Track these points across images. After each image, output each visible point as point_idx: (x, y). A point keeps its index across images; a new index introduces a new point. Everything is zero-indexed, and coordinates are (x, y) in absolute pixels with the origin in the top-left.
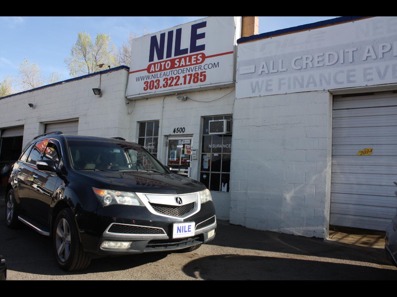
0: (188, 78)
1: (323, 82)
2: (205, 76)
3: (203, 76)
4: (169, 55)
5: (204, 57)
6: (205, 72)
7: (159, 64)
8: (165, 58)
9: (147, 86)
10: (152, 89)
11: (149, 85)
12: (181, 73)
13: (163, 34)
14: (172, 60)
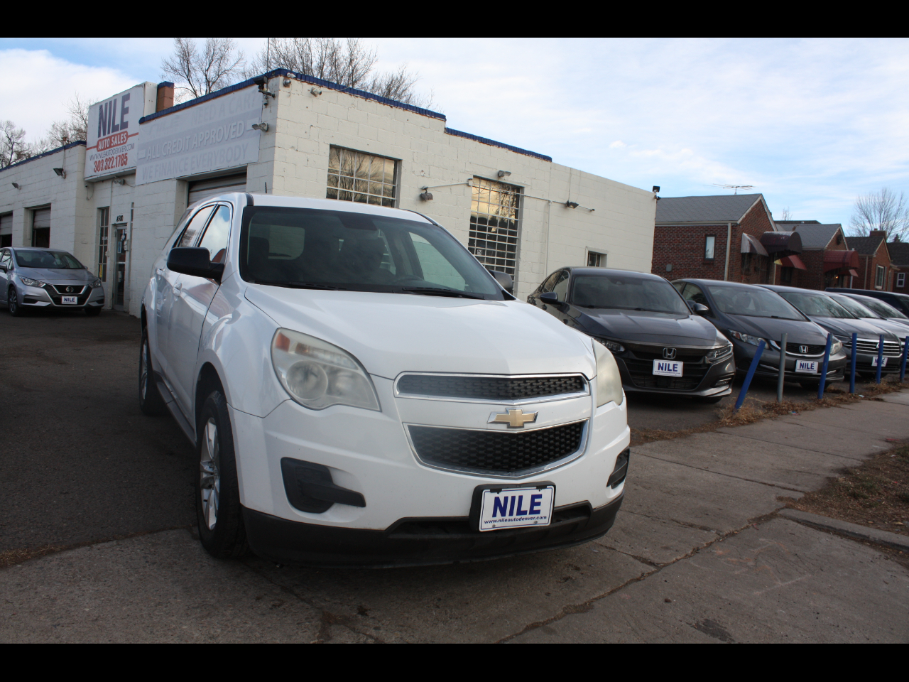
0: (118, 158)
2: (127, 157)
3: (126, 159)
4: (109, 133)
5: (128, 136)
6: (126, 154)
7: (103, 141)
8: (107, 136)
9: (96, 166)
10: (99, 170)
12: (114, 153)
13: (106, 104)
14: (110, 137)
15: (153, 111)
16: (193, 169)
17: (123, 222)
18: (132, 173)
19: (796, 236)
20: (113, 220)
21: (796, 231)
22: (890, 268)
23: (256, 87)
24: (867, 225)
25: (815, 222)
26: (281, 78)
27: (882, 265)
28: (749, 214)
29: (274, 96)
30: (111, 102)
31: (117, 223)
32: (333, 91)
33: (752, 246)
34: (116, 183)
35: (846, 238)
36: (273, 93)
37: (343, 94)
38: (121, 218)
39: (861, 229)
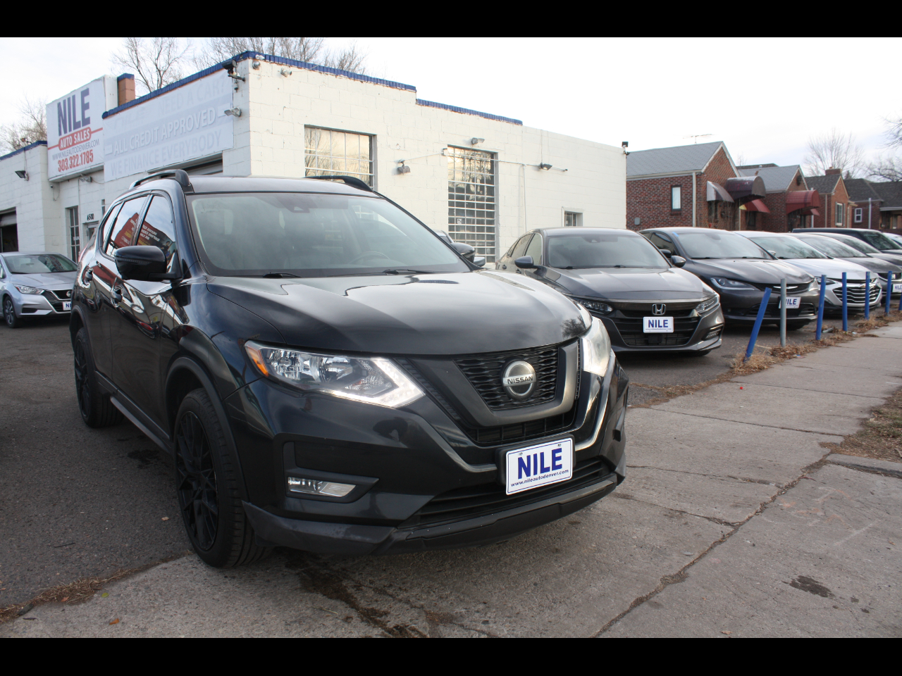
0: (83, 156)
2: (92, 154)
4: (70, 130)
5: (91, 133)
6: (91, 150)
7: (65, 139)
8: (68, 133)
9: (60, 165)
10: (64, 169)
12: (78, 150)
13: (64, 101)
14: (72, 135)
15: (115, 105)
16: (165, 160)
17: (95, 220)
18: (100, 170)
19: (759, 180)
20: (83, 219)
21: (759, 175)
22: (848, 204)
23: (225, 71)
24: (820, 163)
25: (773, 165)
26: (250, 61)
27: (842, 202)
28: (712, 162)
29: (244, 80)
30: (69, 99)
31: (87, 222)
32: (303, 70)
33: (717, 194)
34: (82, 180)
35: (805, 178)
36: (242, 77)
37: (313, 72)
38: (92, 216)
39: (814, 168)
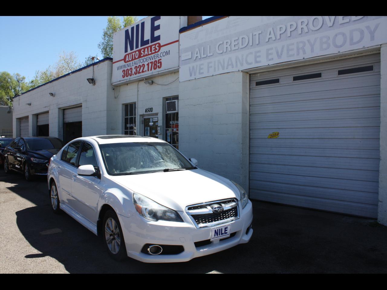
0: (150, 65)
1: (238, 63)
2: (161, 62)
3: (160, 63)
4: (137, 47)
5: (160, 46)
6: (161, 59)
7: (131, 54)
8: (135, 50)
9: (124, 73)
10: (128, 76)
11: (125, 73)
12: (145, 61)
13: (133, 28)
14: (139, 51)
17: (153, 112)
20: (140, 112)
31: (145, 113)
38: (150, 110)
